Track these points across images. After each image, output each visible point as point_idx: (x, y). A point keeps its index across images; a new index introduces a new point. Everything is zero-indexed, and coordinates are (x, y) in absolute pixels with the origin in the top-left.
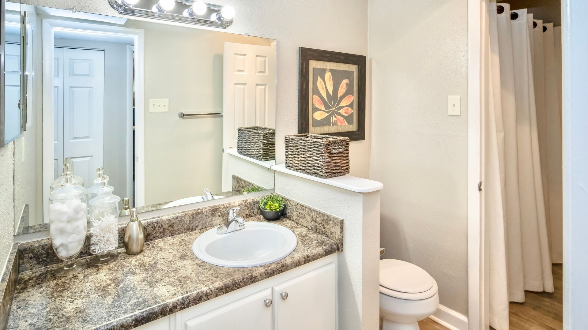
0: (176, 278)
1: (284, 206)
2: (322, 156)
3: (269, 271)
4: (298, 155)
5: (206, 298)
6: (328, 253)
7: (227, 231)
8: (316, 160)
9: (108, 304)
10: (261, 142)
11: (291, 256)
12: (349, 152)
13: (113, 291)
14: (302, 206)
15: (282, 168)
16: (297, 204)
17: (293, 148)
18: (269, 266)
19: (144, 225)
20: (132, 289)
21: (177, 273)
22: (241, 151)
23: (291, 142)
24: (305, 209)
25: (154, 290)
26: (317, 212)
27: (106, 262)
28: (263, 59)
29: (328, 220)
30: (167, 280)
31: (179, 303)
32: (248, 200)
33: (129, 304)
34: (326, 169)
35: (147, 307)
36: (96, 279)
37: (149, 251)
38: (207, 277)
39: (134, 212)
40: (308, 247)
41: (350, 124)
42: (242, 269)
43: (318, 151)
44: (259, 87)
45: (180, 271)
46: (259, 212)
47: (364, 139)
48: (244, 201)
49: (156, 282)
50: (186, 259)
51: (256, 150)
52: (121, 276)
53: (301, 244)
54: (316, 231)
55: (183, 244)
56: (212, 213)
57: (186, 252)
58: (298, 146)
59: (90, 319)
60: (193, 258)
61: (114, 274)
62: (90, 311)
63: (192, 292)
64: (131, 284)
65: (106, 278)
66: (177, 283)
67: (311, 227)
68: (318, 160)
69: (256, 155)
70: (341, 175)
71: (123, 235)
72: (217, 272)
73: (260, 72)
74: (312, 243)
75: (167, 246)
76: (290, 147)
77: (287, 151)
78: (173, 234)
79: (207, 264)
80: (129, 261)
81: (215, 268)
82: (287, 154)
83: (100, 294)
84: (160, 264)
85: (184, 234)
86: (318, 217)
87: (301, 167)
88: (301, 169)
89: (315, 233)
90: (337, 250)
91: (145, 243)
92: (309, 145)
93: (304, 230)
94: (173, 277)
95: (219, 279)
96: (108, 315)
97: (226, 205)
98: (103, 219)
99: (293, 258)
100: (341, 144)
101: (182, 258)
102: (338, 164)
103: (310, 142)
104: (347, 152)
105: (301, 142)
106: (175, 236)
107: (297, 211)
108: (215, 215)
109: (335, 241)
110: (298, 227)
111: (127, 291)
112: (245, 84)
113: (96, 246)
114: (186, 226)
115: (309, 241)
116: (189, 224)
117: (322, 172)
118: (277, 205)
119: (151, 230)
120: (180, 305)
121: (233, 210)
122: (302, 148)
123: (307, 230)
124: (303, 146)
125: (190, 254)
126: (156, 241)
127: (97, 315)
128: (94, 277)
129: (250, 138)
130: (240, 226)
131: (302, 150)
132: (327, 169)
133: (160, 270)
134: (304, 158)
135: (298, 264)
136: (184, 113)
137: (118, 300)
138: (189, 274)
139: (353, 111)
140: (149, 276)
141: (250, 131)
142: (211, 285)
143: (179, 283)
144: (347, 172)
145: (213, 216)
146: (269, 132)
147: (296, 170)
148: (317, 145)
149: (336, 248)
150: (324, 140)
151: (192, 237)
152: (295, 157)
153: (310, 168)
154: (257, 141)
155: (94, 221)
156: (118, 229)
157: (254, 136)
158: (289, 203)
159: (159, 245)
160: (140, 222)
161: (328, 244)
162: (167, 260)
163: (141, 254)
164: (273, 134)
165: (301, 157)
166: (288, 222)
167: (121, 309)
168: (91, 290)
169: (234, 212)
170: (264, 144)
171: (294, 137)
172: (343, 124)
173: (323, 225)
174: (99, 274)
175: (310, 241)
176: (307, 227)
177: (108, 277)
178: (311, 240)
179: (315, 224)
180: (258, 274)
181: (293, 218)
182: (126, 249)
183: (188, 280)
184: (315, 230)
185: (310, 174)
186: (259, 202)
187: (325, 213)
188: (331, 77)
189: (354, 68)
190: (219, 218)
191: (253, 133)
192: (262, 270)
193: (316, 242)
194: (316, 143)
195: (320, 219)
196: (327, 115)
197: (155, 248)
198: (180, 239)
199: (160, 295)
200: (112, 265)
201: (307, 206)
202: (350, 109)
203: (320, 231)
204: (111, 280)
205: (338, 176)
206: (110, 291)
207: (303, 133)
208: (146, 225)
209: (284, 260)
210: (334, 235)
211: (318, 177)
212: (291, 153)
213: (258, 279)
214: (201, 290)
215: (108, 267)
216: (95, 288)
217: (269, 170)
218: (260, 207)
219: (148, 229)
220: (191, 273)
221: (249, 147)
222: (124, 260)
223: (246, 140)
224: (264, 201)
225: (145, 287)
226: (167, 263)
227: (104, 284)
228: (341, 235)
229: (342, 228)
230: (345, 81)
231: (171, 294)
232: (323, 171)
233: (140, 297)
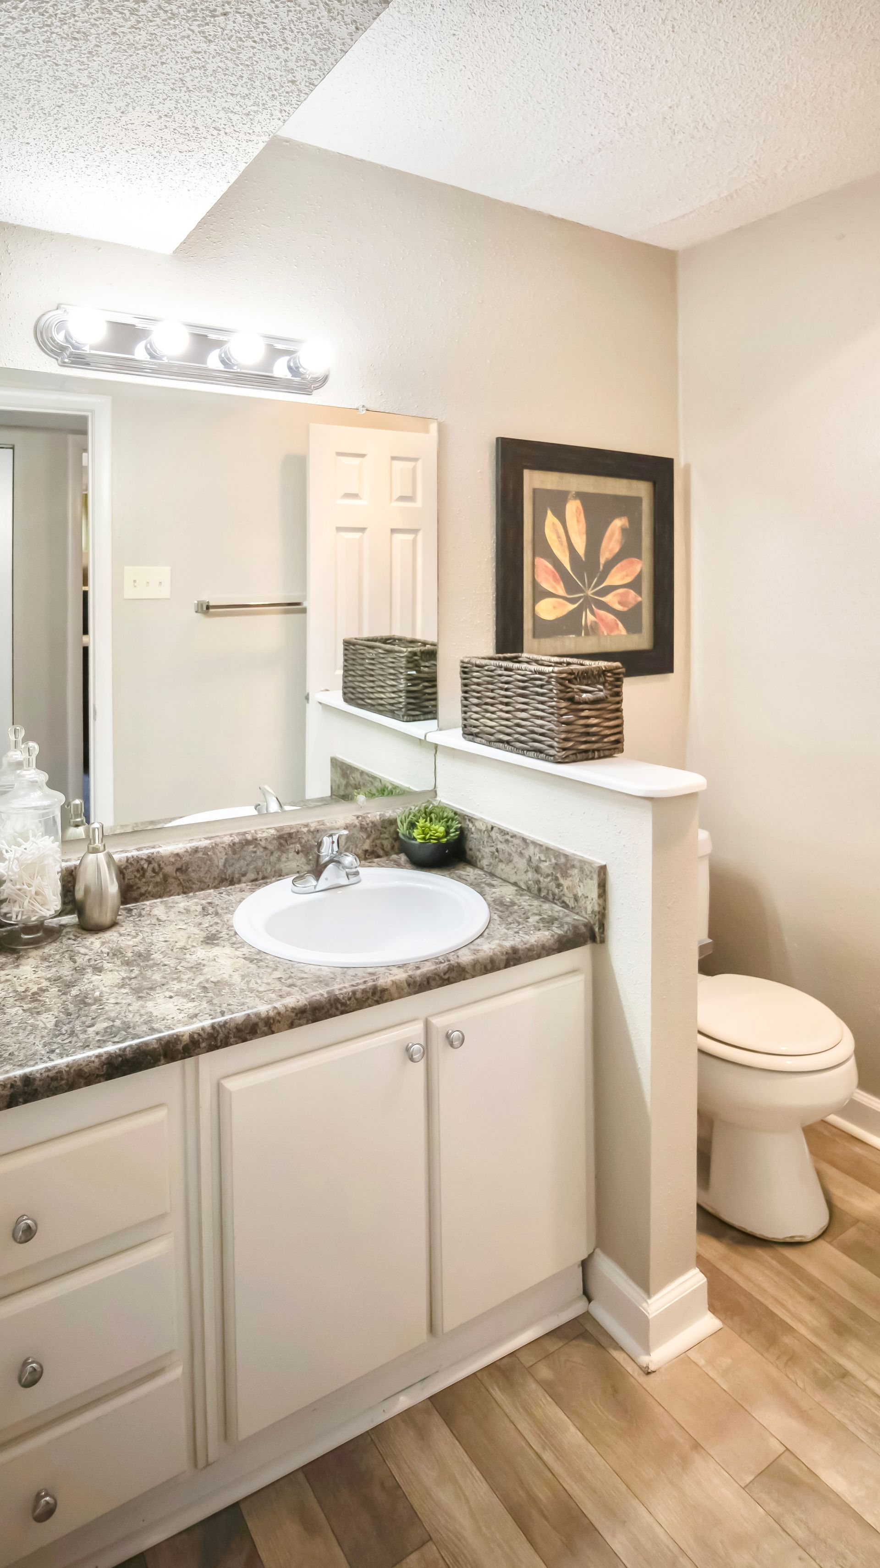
0: (196, 982)
1: (458, 833)
2: (552, 707)
3: (418, 979)
4: (492, 705)
5: (266, 1029)
6: (564, 944)
7: (315, 887)
8: (538, 717)
9: (45, 1028)
10: (401, 673)
11: (472, 947)
12: (622, 700)
13: (55, 1004)
14: (503, 832)
15: (454, 738)
16: (492, 828)
17: (480, 688)
18: (418, 968)
19: (120, 864)
20: (97, 1000)
21: (198, 973)
22: (353, 697)
23: (475, 674)
24: (510, 839)
25: (147, 1005)
26: (541, 846)
27: (36, 944)
28: (410, 465)
29: (568, 865)
30: (176, 986)
31: (205, 1036)
32: (369, 815)
33: (91, 1030)
34: (561, 741)
35: (133, 1039)
36: (15, 977)
37: (132, 925)
38: (268, 984)
39: (97, 829)
40: (516, 930)
41: (634, 633)
42: (352, 970)
43: (542, 695)
44: (399, 537)
45: (206, 970)
46: (396, 847)
47: (670, 669)
48: (358, 817)
49: (151, 989)
50: (217, 945)
51: (388, 695)
52: (71, 972)
53: (498, 922)
54: (539, 893)
55: (210, 912)
56: (281, 844)
57: (218, 928)
58: (492, 684)
59: (10, 1054)
60: (234, 943)
61: (54, 969)
62: (7, 1040)
63: (233, 1013)
64: (93, 990)
65: (36, 976)
66: (199, 993)
67: (526, 883)
68: (542, 718)
69: (389, 707)
70: (602, 755)
71: (70, 885)
72: (292, 975)
73: (402, 498)
74: (527, 922)
75: (172, 915)
76: (474, 687)
77: (467, 695)
78: (186, 889)
79: (268, 957)
80: (88, 944)
81: (287, 966)
82: (466, 703)
83: (26, 1007)
84: (159, 952)
85: (212, 891)
86: (543, 858)
87: (502, 736)
88: (501, 741)
89: (537, 899)
90: (590, 939)
91: (121, 907)
92: (519, 681)
93: (507, 892)
94: (190, 982)
95: (297, 989)
96: (48, 1050)
97: (313, 826)
98: (25, 845)
99: (478, 951)
100: (602, 680)
101: (208, 941)
102: (594, 729)
103: (522, 672)
104: (617, 699)
105: (500, 672)
106: (191, 894)
107: (493, 844)
108: (288, 849)
109: (586, 918)
110: (494, 883)
111: (86, 1004)
112: (362, 530)
113: (12, 904)
114: (218, 871)
115: (520, 917)
116: (224, 866)
117: (551, 747)
118: (442, 829)
119: (135, 877)
120: (206, 1039)
121: (331, 835)
122: (502, 689)
123: (516, 890)
124: (507, 683)
125: (228, 934)
126: (147, 903)
127: (24, 1048)
128: (12, 973)
129: (373, 664)
130: (350, 876)
131: (503, 692)
132: (566, 740)
133: (158, 964)
134: (507, 712)
135: (489, 966)
136: (208, 602)
137: (68, 1021)
138: (226, 977)
139: (639, 599)
140: (133, 975)
141: (372, 648)
142: (277, 1001)
143: (203, 994)
144: (616, 750)
145: (283, 852)
146: (423, 648)
147: (489, 743)
148: (541, 680)
149: (588, 934)
150: (556, 669)
151: (231, 898)
152: (487, 711)
153: (523, 738)
154: (392, 671)
155: (7, 848)
156: (59, 870)
157: (383, 658)
158: (471, 826)
159: (156, 912)
160: (110, 856)
161: (567, 923)
162: (173, 944)
163: (114, 929)
164: (431, 655)
165: (501, 711)
166: (470, 872)
167: (75, 1039)
168: (5, 998)
169: (333, 842)
170: (408, 680)
171: (484, 662)
172: (615, 633)
173: (557, 879)
174: (21, 967)
175: (523, 916)
176: (515, 884)
177: (40, 973)
178: (524, 914)
179: (537, 876)
180: (391, 983)
181: (481, 862)
182: (79, 918)
183: (225, 989)
184: (536, 892)
185: (523, 752)
186: (396, 820)
187: (560, 849)
188: (582, 511)
189: (641, 490)
190: (298, 857)
191: (380, 651)
192: (401, 975)
193: (537, 918)
194: (537, 676)
195: (547, 864)
196: (571, 607)
197: (146, 918)
198: (204, 902)
199: (162, 1016)
200: (49, 949)
201: (516, 833)
202: (632, 593)
203: (548, 894)
204: (49, 979)
205: (593, 759)
206: (49, 1003)
207: (507, 652)
208: (124, 864)
209: (455, 957)
210: (582, 902)
211: (542, 759)
212: (475, 701)
213: (391, 994)
214: (255, 1010)
215: (41, 954)
216: (14, 994)
217: (422, 743)
218: (398, 833)
219: (129, 874)
220: (230, 975)
221: (372, 688)
222: (75, 940)
223: (364, 668)
224: (409, 819)
225: (126, 997)
226: (175, 950)
227: (35, 989)
228: (601, 902)
229: (603, 886)
230: (618, 524)
231: (186, 1015)
232: (555, 744)
233: (117, 1017)
